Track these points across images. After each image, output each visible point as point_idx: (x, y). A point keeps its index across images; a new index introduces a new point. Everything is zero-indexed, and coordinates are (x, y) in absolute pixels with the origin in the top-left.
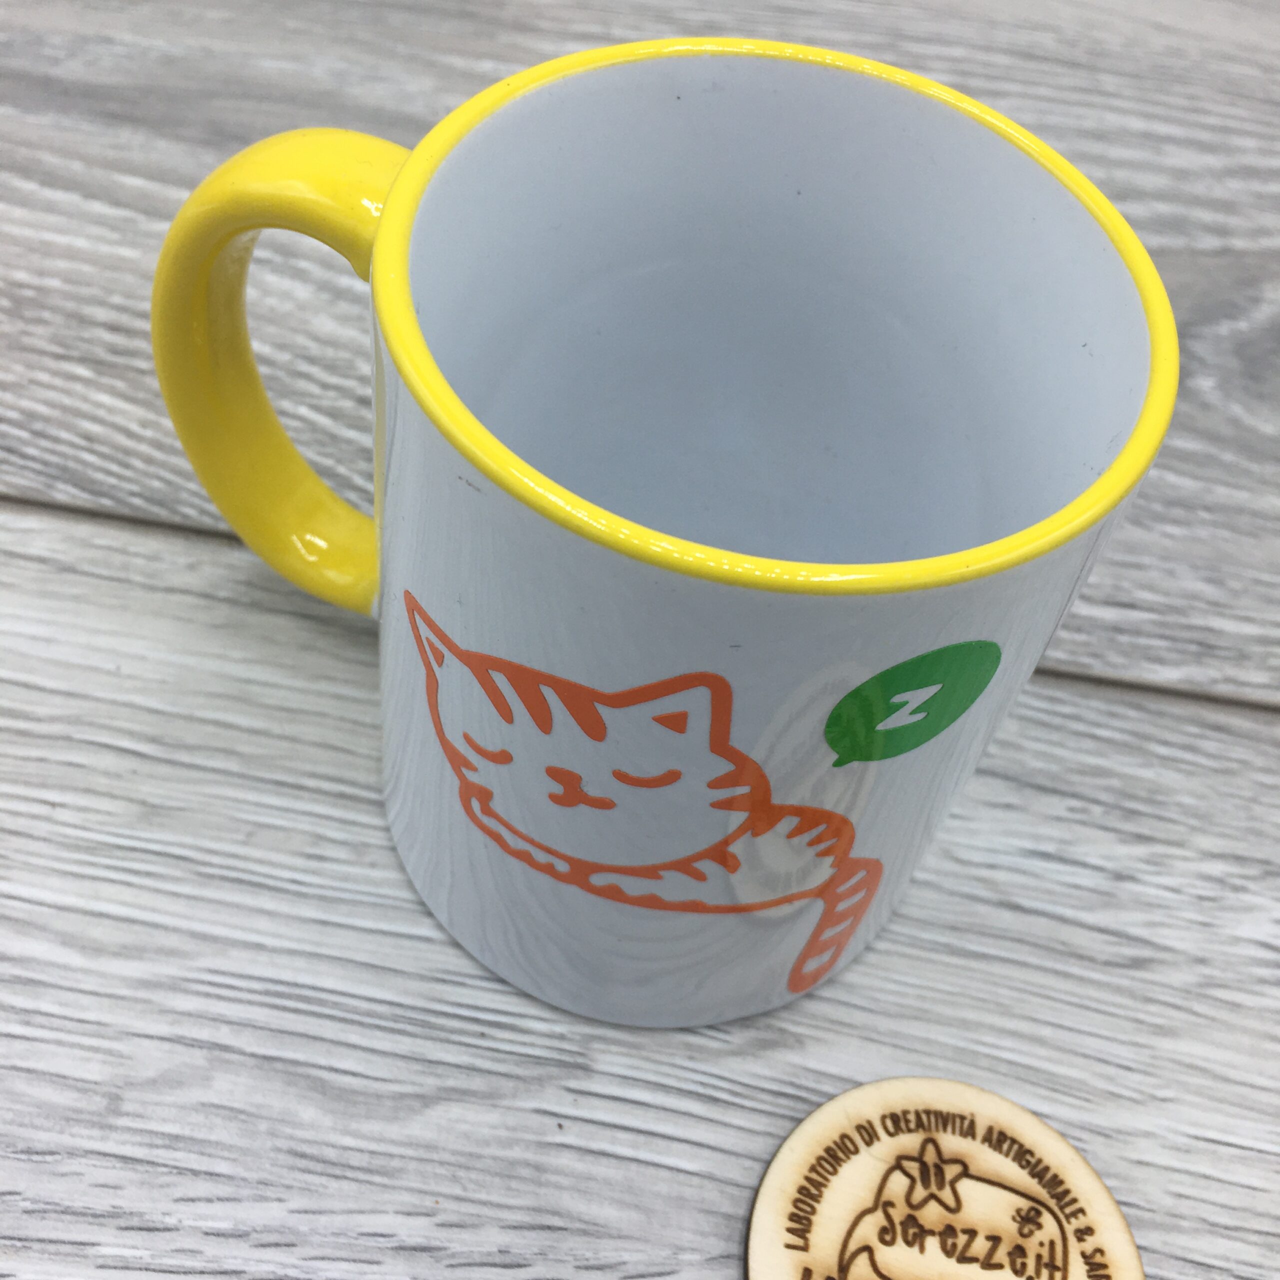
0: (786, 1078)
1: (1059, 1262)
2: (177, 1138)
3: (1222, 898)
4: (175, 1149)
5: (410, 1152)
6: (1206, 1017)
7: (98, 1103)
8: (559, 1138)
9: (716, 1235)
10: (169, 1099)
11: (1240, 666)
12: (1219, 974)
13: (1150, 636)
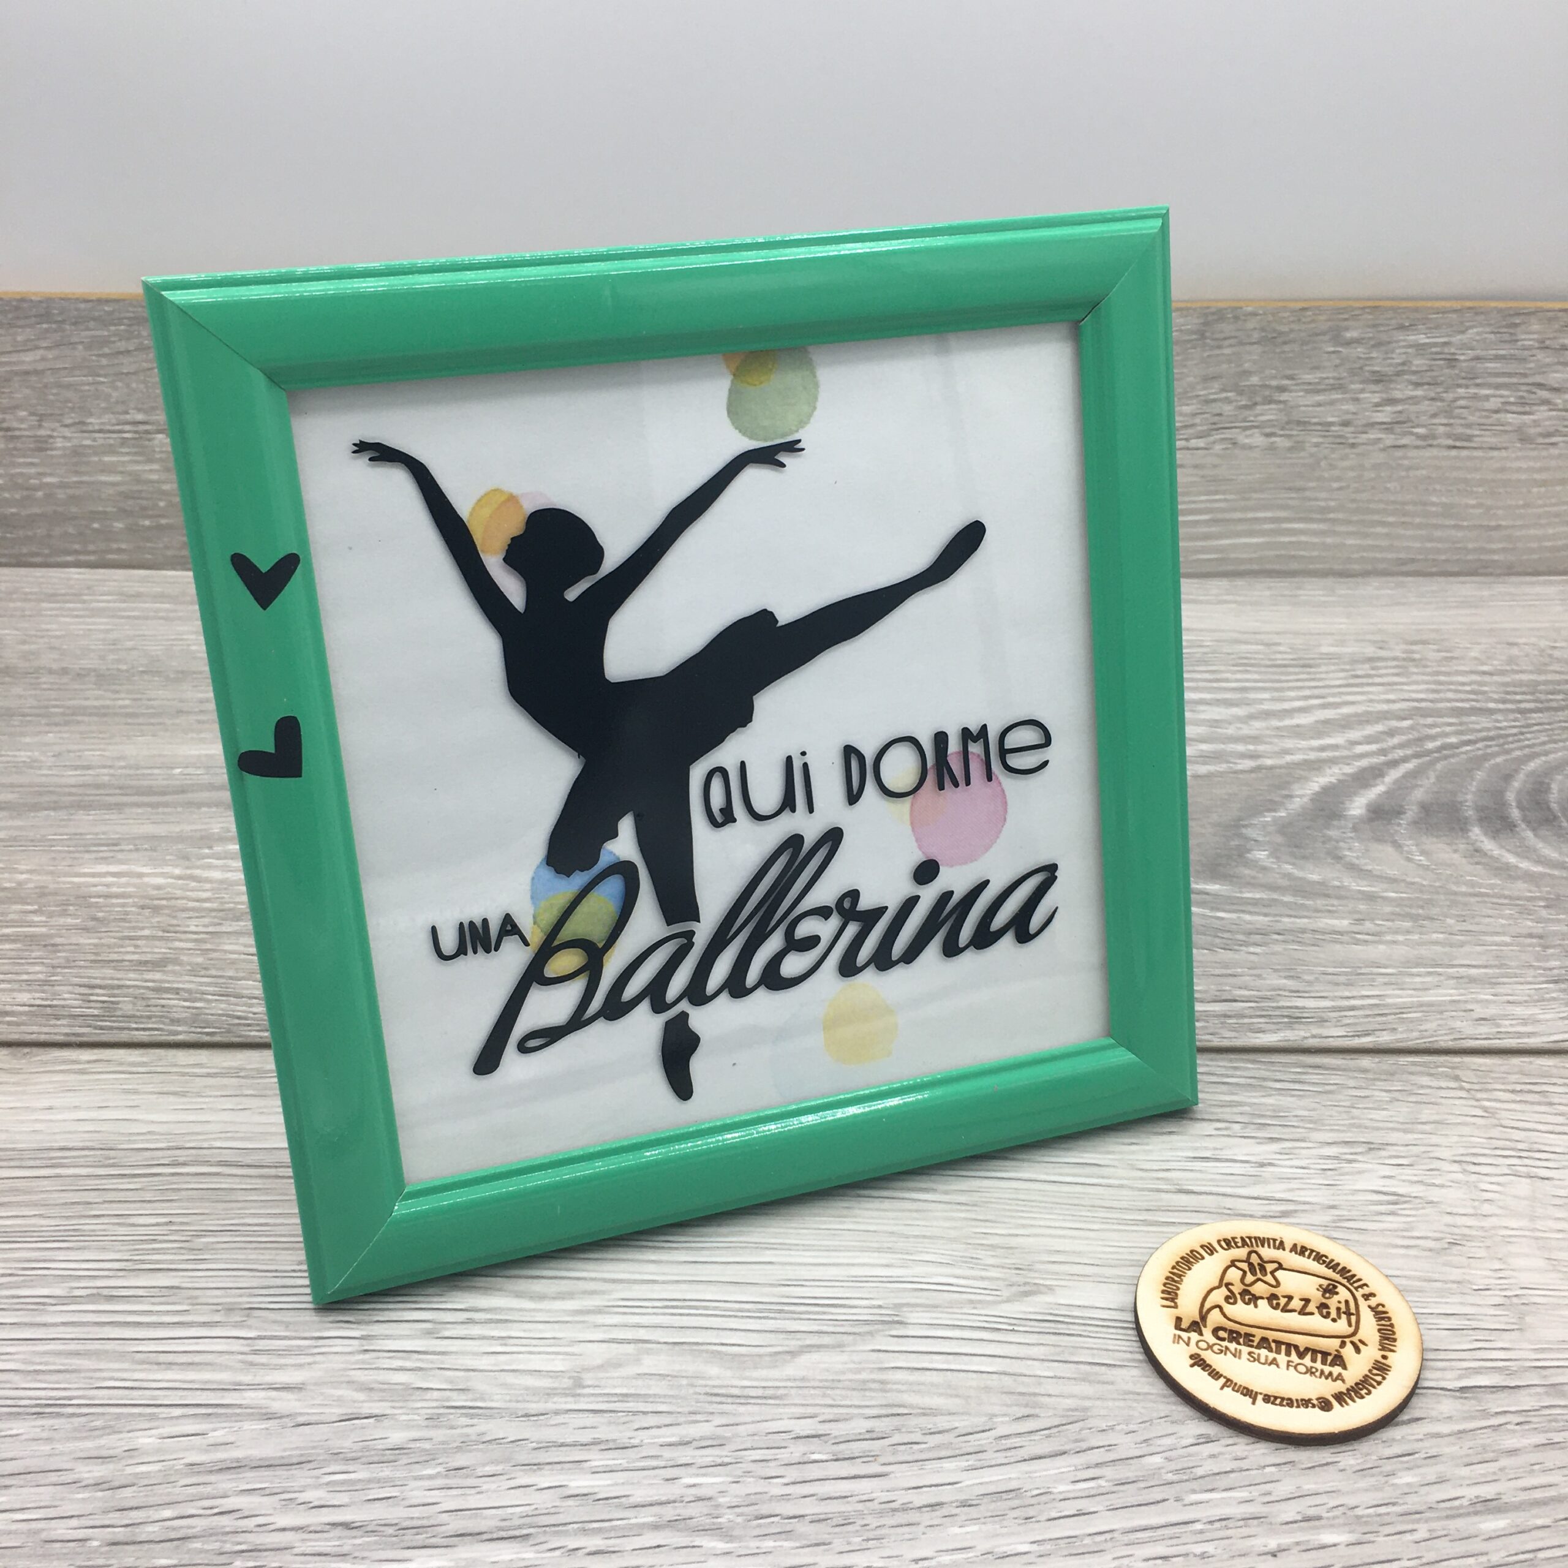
2: (626, 1395)
3: (1340, 1168)
4: (627, 1402)
5: (789, 1384)
7: (567, 1383)
8: (893, 1365)
9: (1017, 1405)
10: (616, 1373)
11: (1322, 1027)
12: (1345, 1213)
13: (1251, 1017)
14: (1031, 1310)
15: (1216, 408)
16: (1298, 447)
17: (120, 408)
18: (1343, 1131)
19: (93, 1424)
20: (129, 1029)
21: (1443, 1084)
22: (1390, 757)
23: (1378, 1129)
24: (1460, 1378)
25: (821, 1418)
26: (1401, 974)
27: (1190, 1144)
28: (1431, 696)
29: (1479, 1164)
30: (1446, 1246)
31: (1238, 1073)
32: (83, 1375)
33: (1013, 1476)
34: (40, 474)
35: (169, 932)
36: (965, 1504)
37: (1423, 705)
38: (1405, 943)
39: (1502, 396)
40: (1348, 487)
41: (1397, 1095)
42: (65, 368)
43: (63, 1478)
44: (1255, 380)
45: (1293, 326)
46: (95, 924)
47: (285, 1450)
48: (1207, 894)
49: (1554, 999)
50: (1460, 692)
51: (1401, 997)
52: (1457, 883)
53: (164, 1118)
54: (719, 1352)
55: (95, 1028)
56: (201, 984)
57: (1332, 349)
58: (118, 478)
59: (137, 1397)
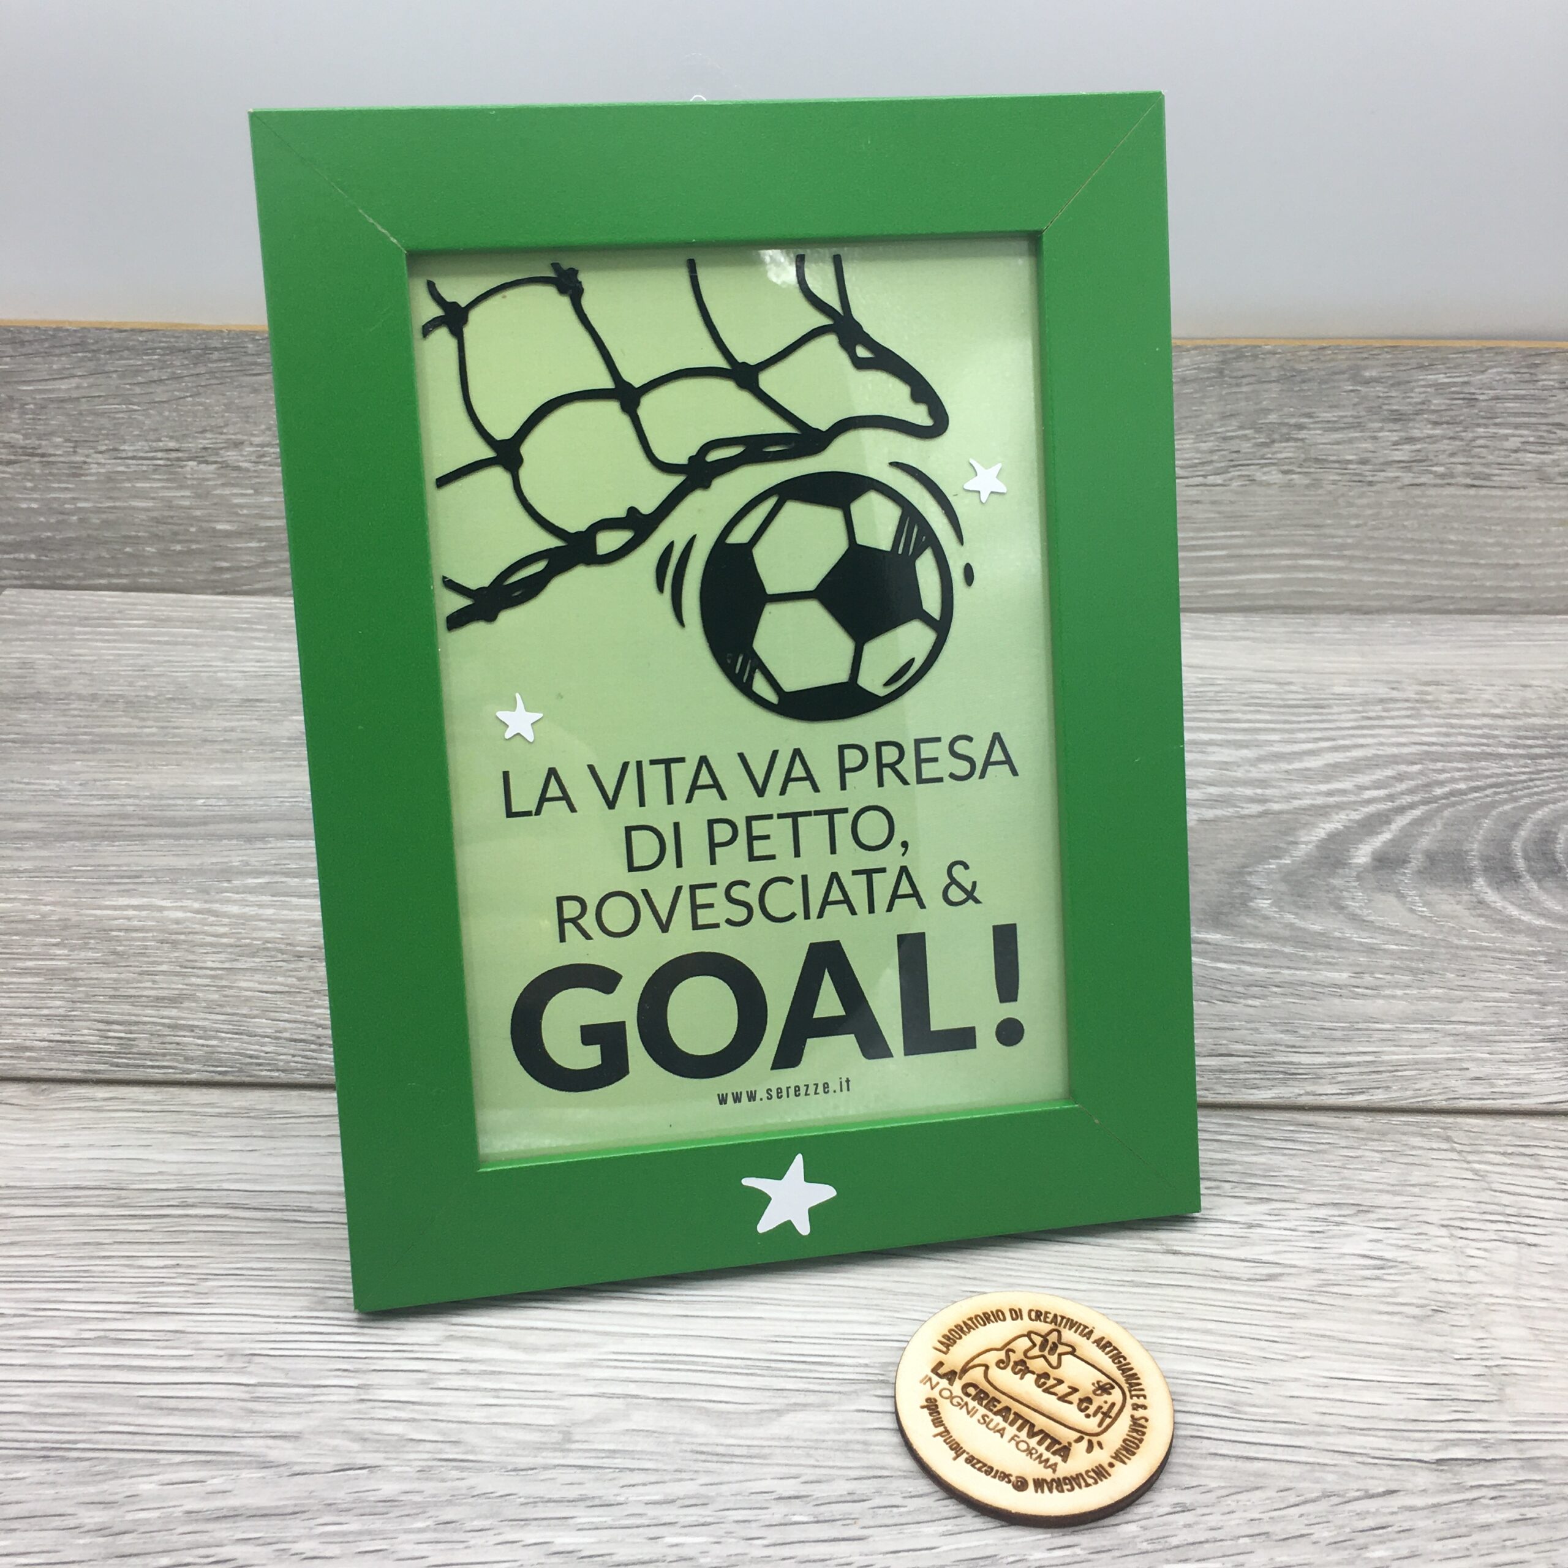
2: (614, 1451)
3: (1327, 1230)
4: (614, 1458)
5: (775, 1443)
6: (1325, 1304)
7: (556, 1437)
10: (604, 1429)
11: (1315, 1084)
12: (1333, 1277)
13: (1246, 1072)
15: (1234, 445)
16: (1316, 484)
17: (152, 436)
18: (1333, 1192)
19: (97, 1468)
20: (144, 1066)
21: (1435, 1146)
22: (1397, 803)
23: (1368, 1190)
24: (1436, 1450)
25: (803, 1479)
26: (1397, 1029)
28: (1443, 740)
29: (1467, 1229)
30: (1430, 1313)
31: (1231, 1130)
32: (88, 1419)
34: (74, 498)
35: (186, 968)
37: (1434, 748)
38: (1401, 998)
39: (1521, 436)
40: (1365, 524)
41: (1388, 1155)
42: (100, 396)
43: (66, 1523)
44: (1273, 418)
45: (1311, 365)
46: (116, 958)
47: (280, 1499)
48: (1209, 944)
49: (1550, 1058)
50: (1471, 735)
51: (1394, 1053)
52: (1459, 936)
53: (174, 1157)
54: (707, 1412)
55: (113, 1065)
56: (216, 1022)
57: (1351, 388)
58: (150, 504)
59: (139, 1442)
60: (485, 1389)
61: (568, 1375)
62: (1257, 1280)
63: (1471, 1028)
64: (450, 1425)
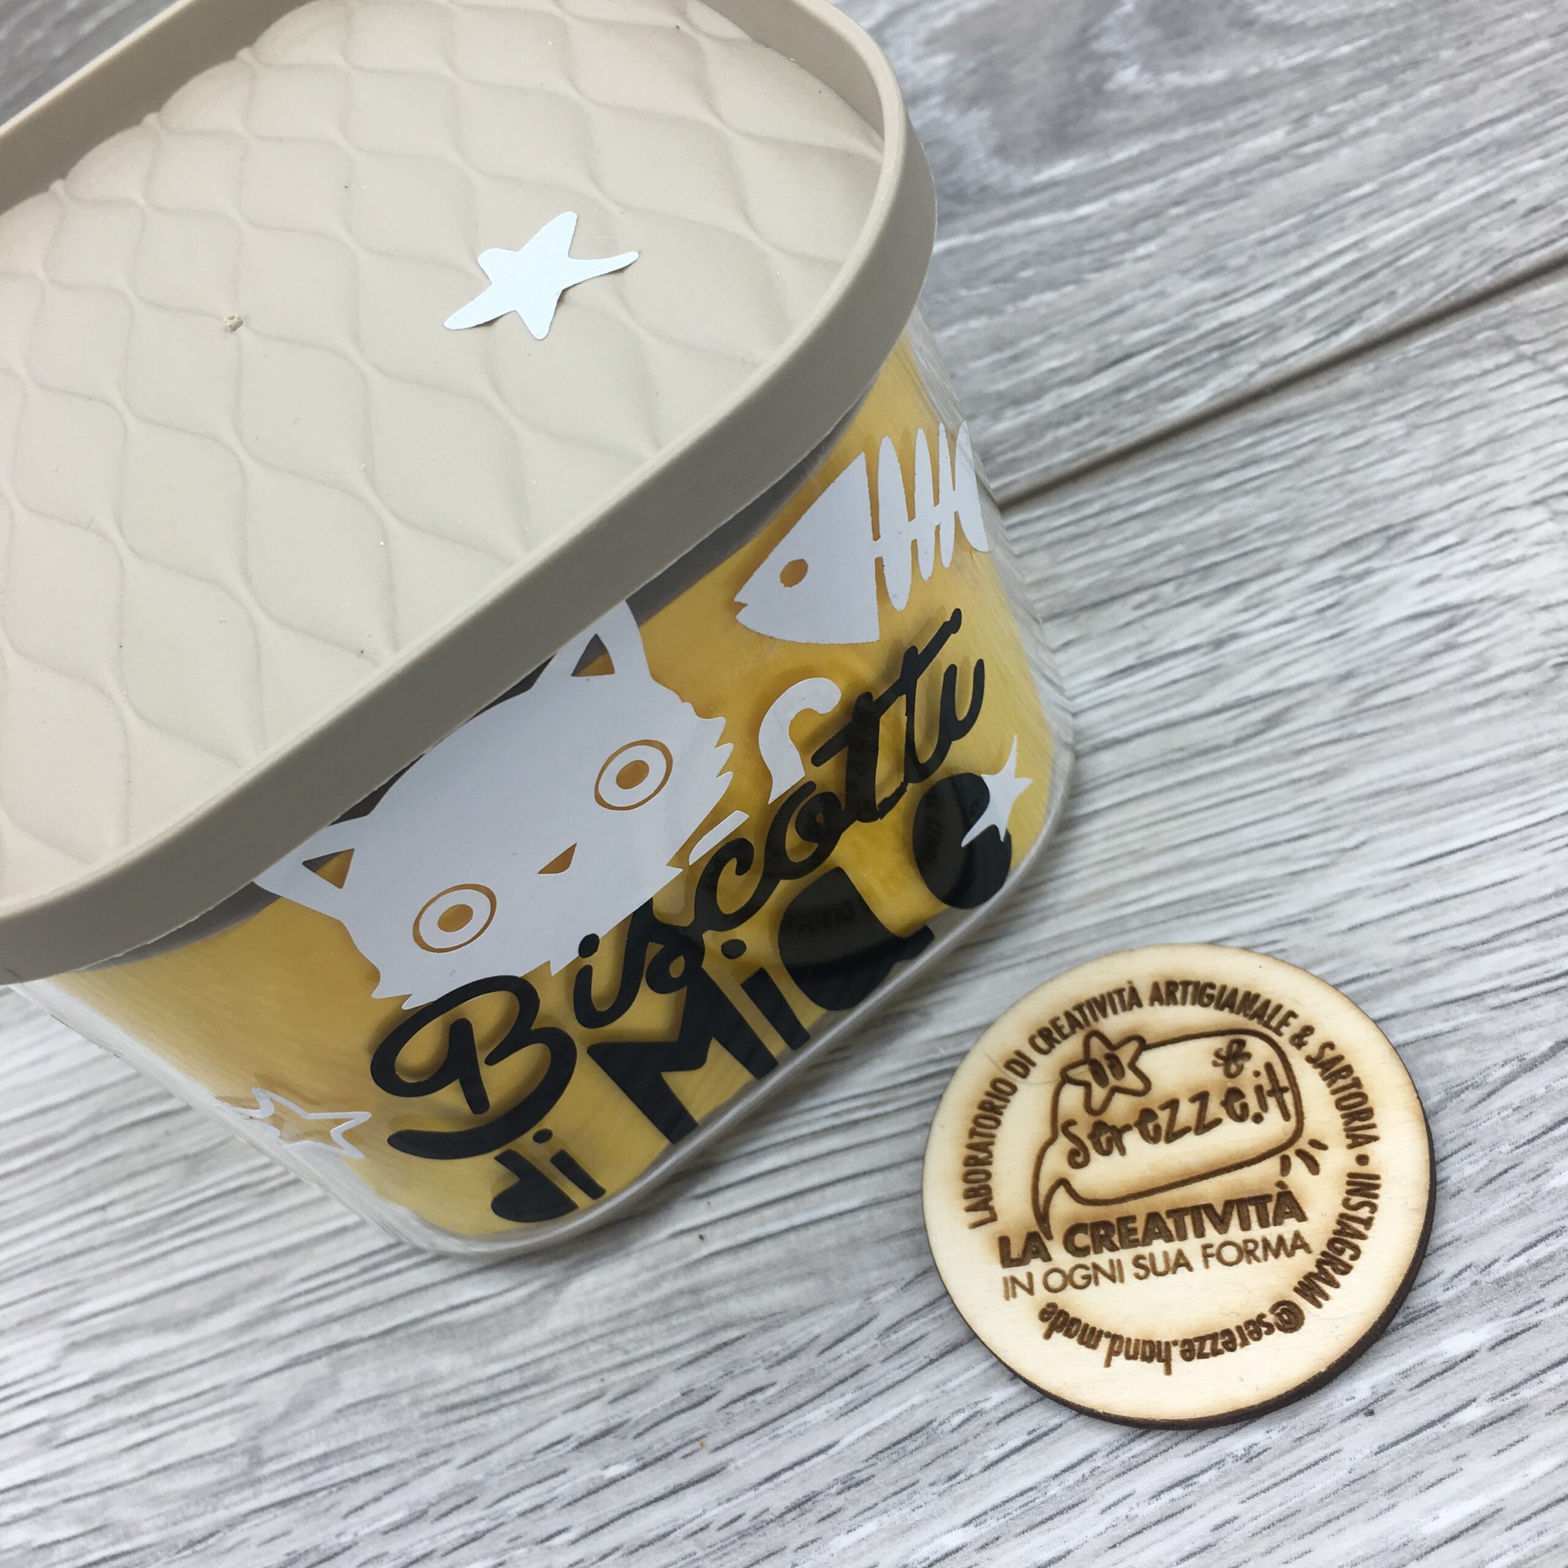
0: (924, 1059)
1: (1284, 1082)
2: (326, 1456)
3: (1346, 596)
4: (327, 1468)
5: (557, 1347)
6: (1373, 732)
7: (240, 1462)
8: (705, 1251)
9: (904, 1258)
10: (306, 1420)
11: (1272, 343)
12: (1372, 678)
13: (1159, 374)
14: (900, 1065)
18: (1342, 524)
21: (1488, 363)
23: (1395, 496)
25: (611, 1395)
26: (1386, 186)
27: (1099, 654)
31: (1153, 488)
33: (917, 1399)
36: (850, 1484)
38: (1378, 129)
54: (449, 1327)
60: (131, 1419)
61: (243, 1347)
62: (1250, 737)
63: (1503, 128)
64: (91, 1501)
